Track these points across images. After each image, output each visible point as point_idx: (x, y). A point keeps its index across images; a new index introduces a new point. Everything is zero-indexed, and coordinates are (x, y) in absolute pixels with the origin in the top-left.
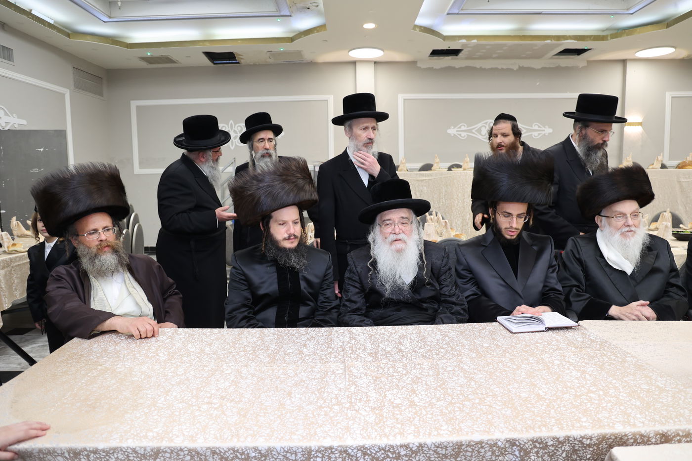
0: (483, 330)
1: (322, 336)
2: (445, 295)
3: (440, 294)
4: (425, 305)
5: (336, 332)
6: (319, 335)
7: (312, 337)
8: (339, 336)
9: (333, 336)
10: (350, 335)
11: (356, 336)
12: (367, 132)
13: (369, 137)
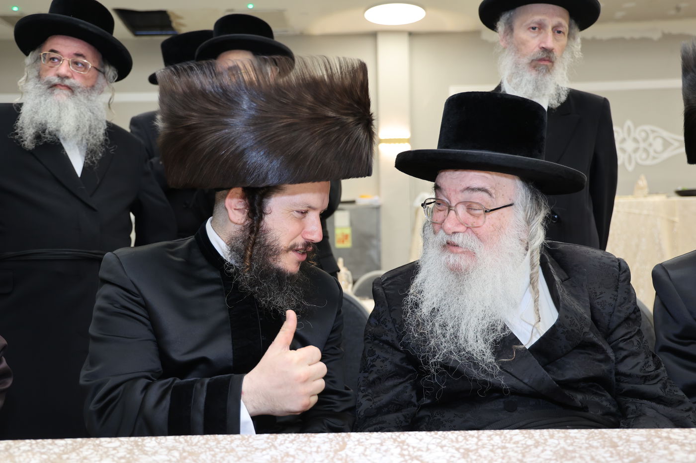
1: (317, 452)
5: (360, 443)
6: (307, 449)
7: (287, 455)
8: (368, 452)
9: (350, 453)
10: (402, 449)
11: (419, 453)
12: (542, 36)
13: (544, 46)
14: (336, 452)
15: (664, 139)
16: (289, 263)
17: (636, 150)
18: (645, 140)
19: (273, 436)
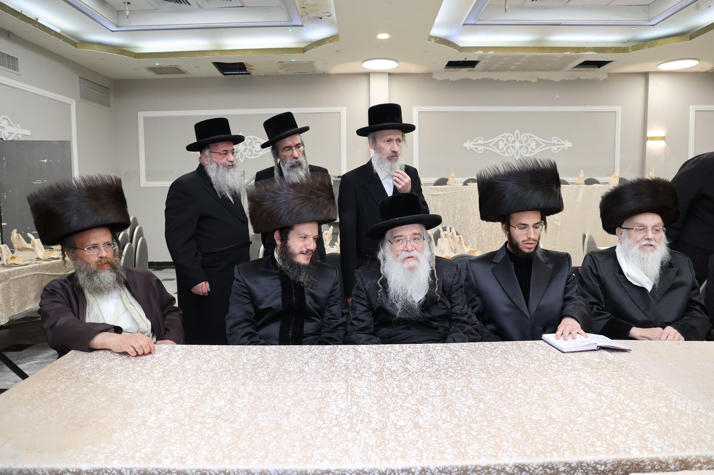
0: (495, 349)
1: (326, 354)
2: (456, 313)
3: (452, 313)
4: (435, 324)
5: (341, 350)
6: (323, 352)
7: (315, 355)
8: (343, 354)
9: (337, 355)
10: (355, 353)
11: (361, 355)
12: (391, 145)
13: (393, 150)
14: (332, 354)
15: (537, 141)
16: (303, 260)
17: (521, 148)
18: (526, 142)
19: (310, 346)
